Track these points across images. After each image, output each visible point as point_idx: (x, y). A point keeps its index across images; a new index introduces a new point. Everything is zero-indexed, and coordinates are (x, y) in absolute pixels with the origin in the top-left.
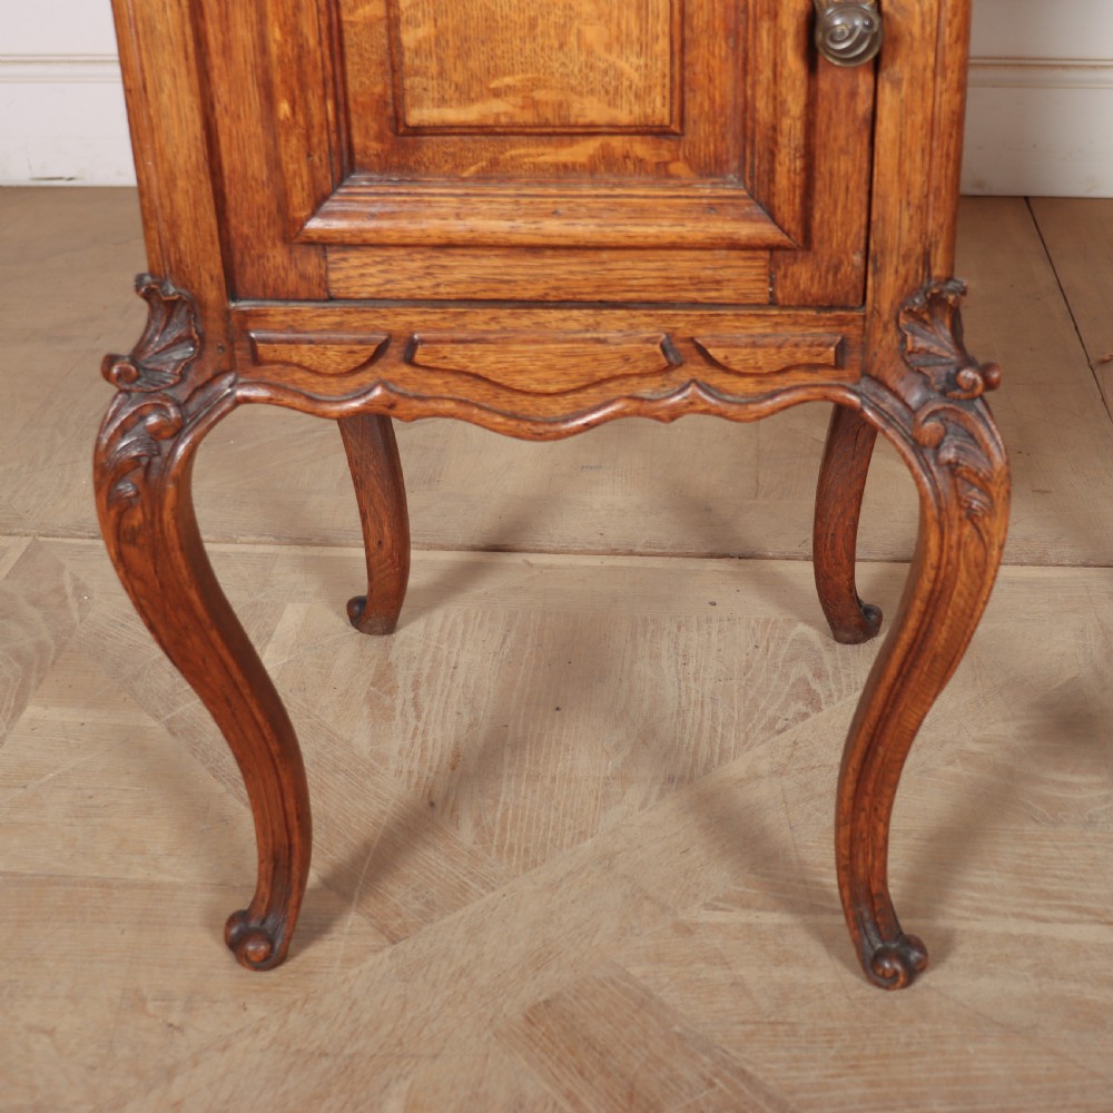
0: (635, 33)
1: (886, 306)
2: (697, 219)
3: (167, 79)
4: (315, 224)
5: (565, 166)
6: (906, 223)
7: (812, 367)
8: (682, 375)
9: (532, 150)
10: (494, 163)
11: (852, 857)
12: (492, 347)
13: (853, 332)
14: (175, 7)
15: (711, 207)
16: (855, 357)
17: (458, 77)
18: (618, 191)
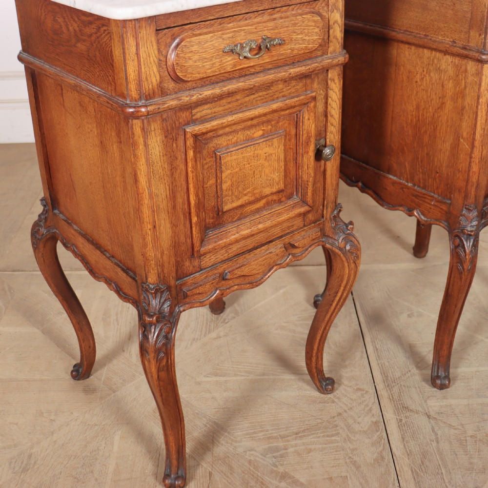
0: (277, 167)
1: (328, 217)
2: (292, 211)
3: (163, 222)
4: (202, 249)
5: (258, 208)
6: (332, 194)
8: (287, 254)
9: (250, 207)
10: (242, 214)
12: (247, 266)
13: (322, 225)
14: (166, 199)
15: (293, 207)
16: (322, 232)
17: (236, 194)
18: (273, 210)
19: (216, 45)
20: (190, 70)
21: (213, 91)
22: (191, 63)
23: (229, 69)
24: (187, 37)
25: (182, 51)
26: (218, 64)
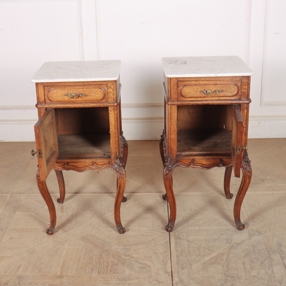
1: (113, 158)
7: (106, 164)
8: (94, 165)
11: (116, 218)
12: (76, 163)
13: (110, 161)
16: (110, 163)
19: (62, 93)
20: (53, 98)
21: (61, 105)
22: (53, 96)
23: (66, 100)
24: (53, 89)
25: (51, 93)
26: (62, 98)
